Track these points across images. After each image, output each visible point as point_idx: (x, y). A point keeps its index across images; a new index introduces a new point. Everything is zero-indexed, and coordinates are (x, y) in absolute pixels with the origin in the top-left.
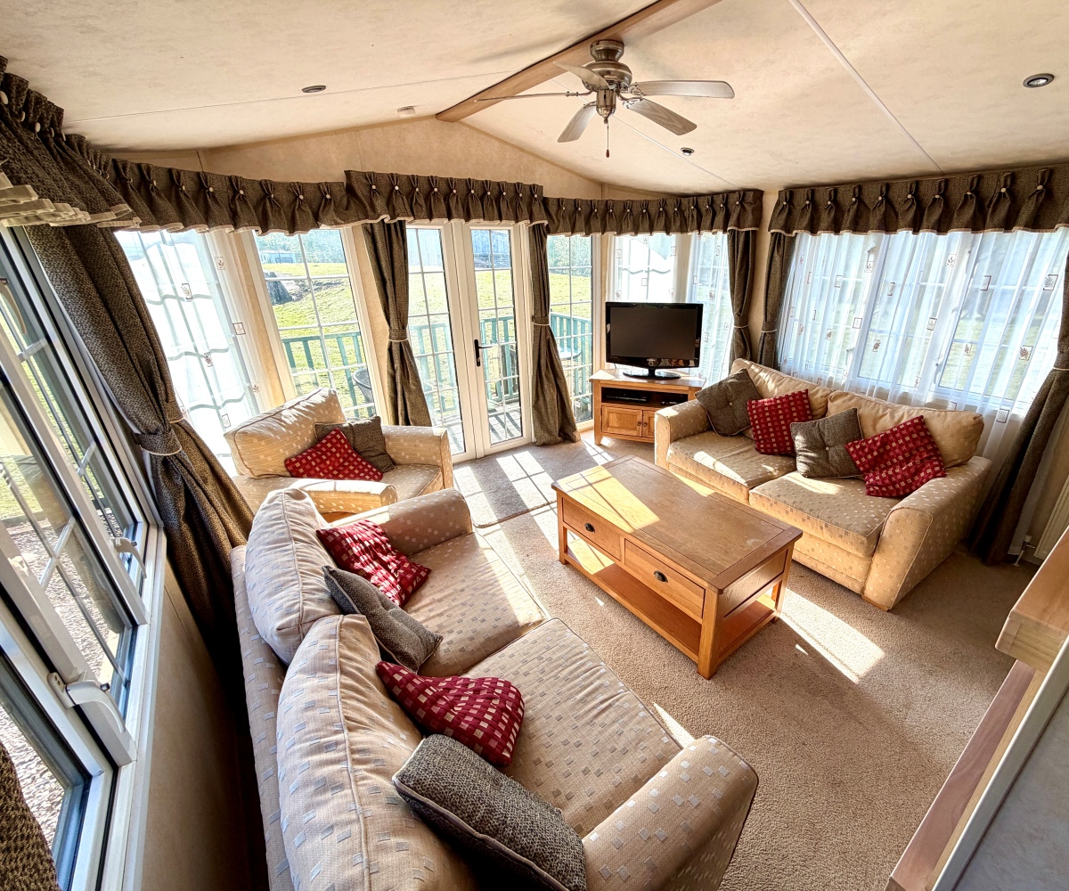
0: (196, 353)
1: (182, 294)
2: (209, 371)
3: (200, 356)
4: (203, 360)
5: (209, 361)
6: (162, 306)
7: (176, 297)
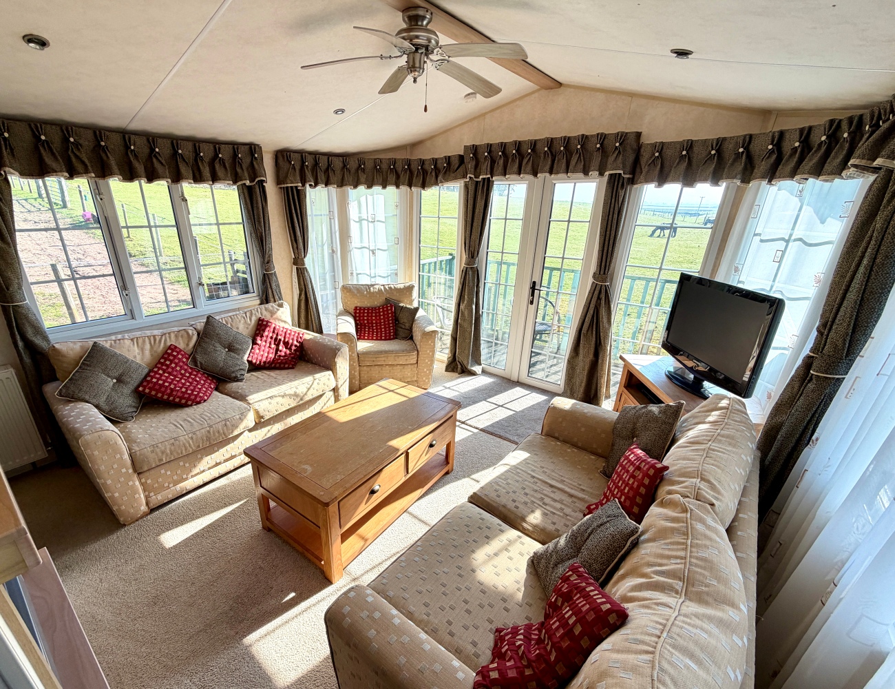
0: (369, 249)
1: (370, 220)
2: (372, 258)
3: (370, 250)
4: (371, 252)
5: (374, 253)
6: (358, 224)
7: (367, 220)
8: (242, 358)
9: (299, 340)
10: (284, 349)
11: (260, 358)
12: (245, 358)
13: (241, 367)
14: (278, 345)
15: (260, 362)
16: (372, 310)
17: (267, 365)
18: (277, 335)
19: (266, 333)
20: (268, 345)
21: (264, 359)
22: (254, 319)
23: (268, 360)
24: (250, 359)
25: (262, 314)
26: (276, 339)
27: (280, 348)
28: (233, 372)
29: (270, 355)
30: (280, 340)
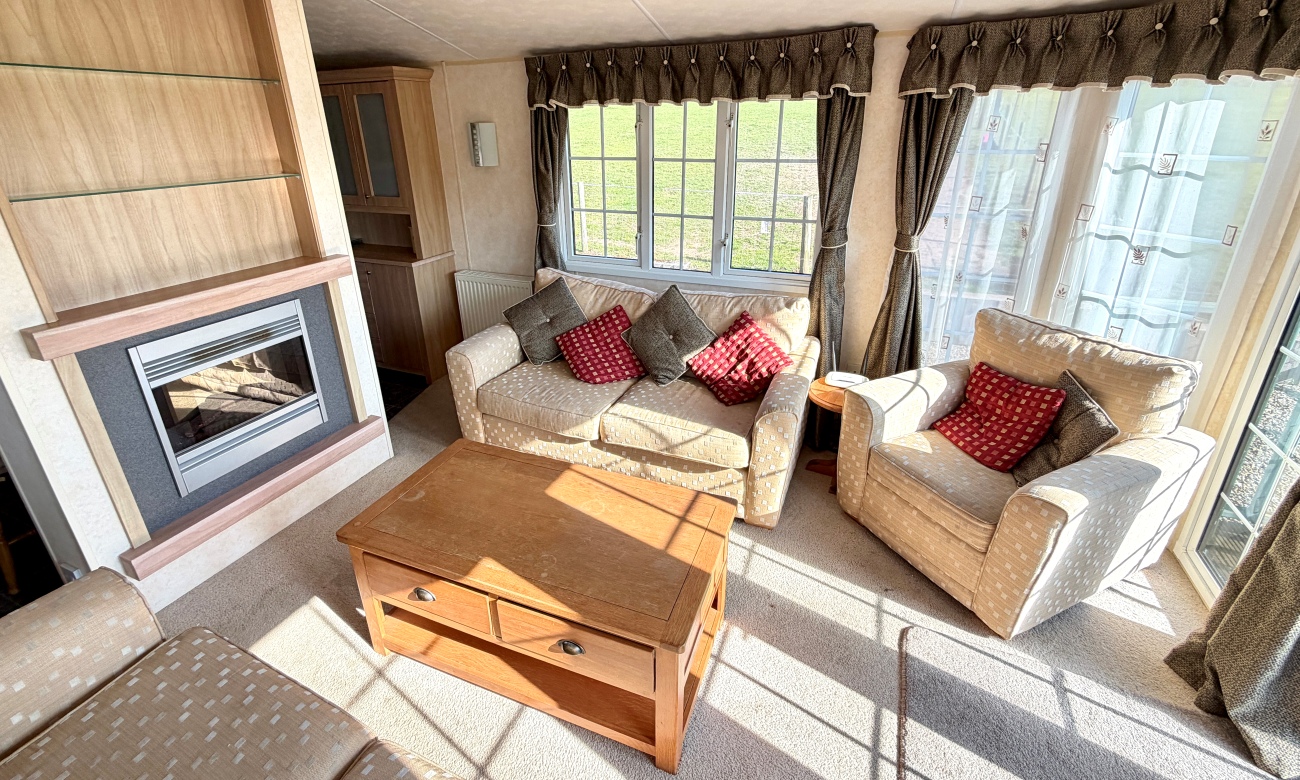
0: (1130, 243)
5: (1139, 256)
6: (1120, 176)
7: (1149, 169)
8: (681, 356)
9: (773, 369)
10: (744, 372)
11: (705, 368)
12: (687, 358)
13: (670, 367)
14: (740, 361)
15: (703, 373)
16: (1012, 385)
17: (708, 382)
18: (748, 346)
19: (735, 337)
20: (728, 355)
21: (709, 373)
22: (737, 310)
23: (714, 376)
24: (691, 363)
25: (750, 309)
26: (743, 351)
27: (739, 367)
28: (657, 368)
29: (720, 371)
30: (747, 355)
